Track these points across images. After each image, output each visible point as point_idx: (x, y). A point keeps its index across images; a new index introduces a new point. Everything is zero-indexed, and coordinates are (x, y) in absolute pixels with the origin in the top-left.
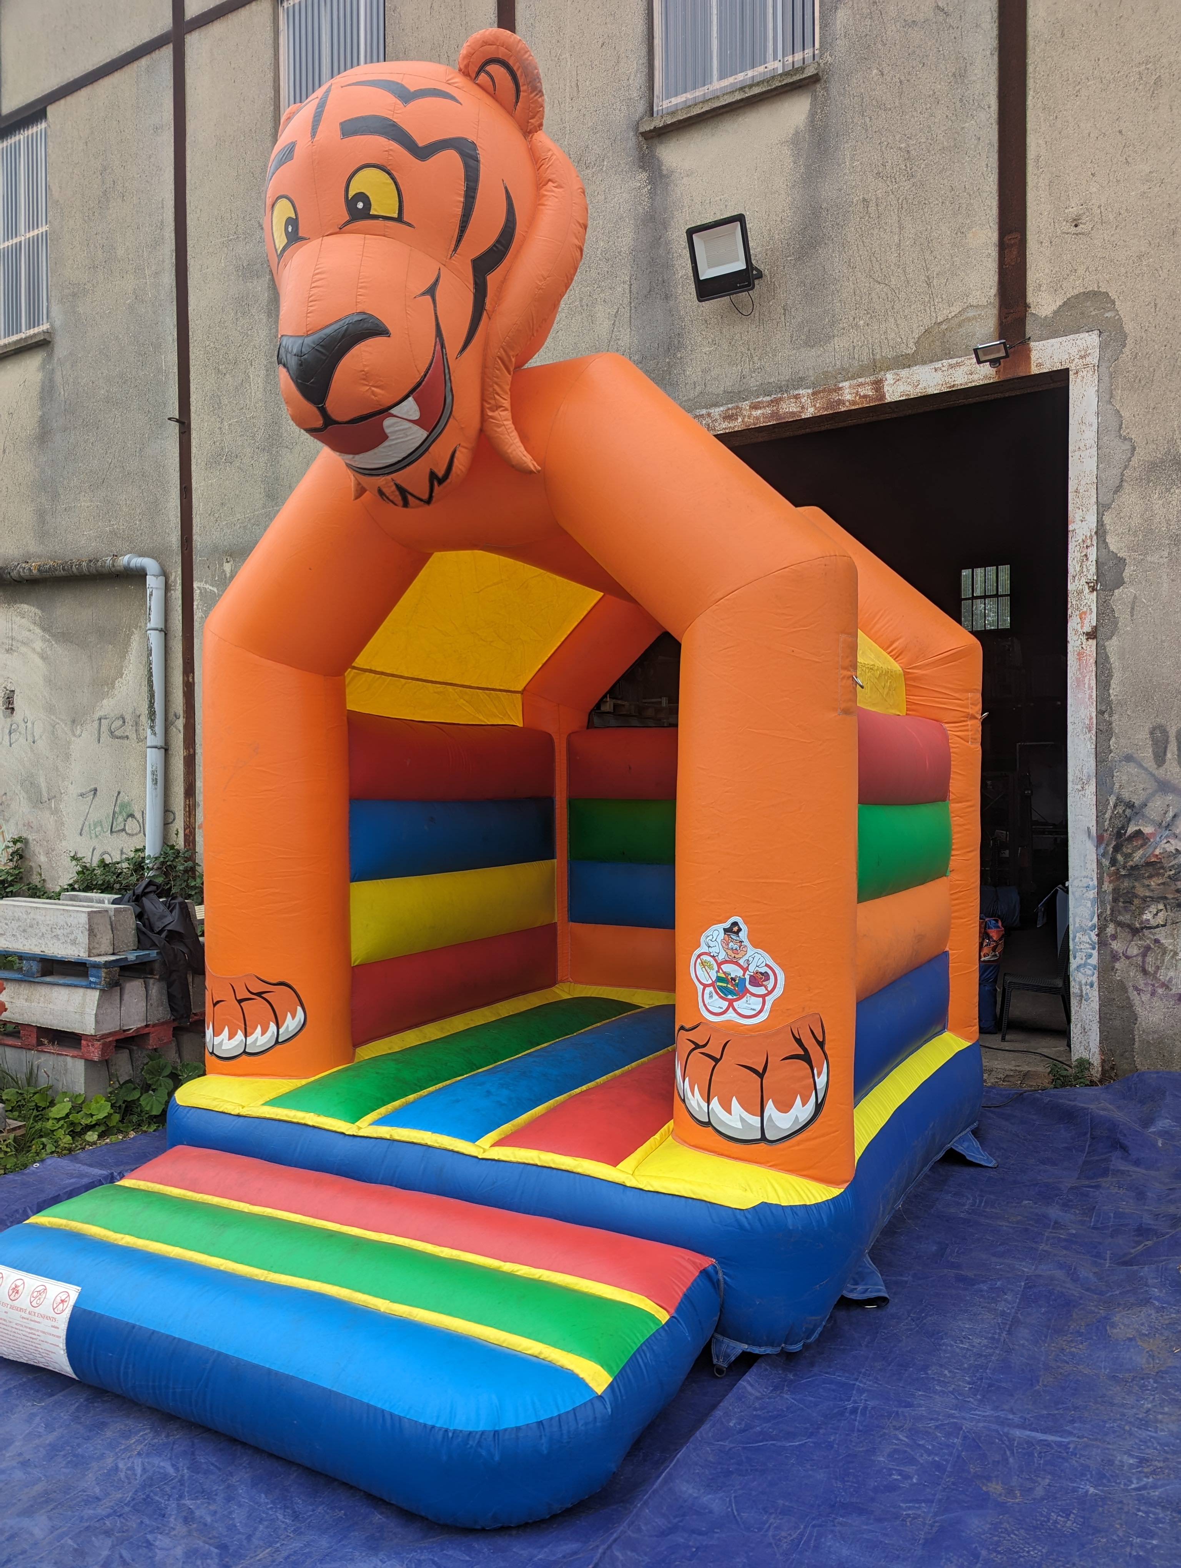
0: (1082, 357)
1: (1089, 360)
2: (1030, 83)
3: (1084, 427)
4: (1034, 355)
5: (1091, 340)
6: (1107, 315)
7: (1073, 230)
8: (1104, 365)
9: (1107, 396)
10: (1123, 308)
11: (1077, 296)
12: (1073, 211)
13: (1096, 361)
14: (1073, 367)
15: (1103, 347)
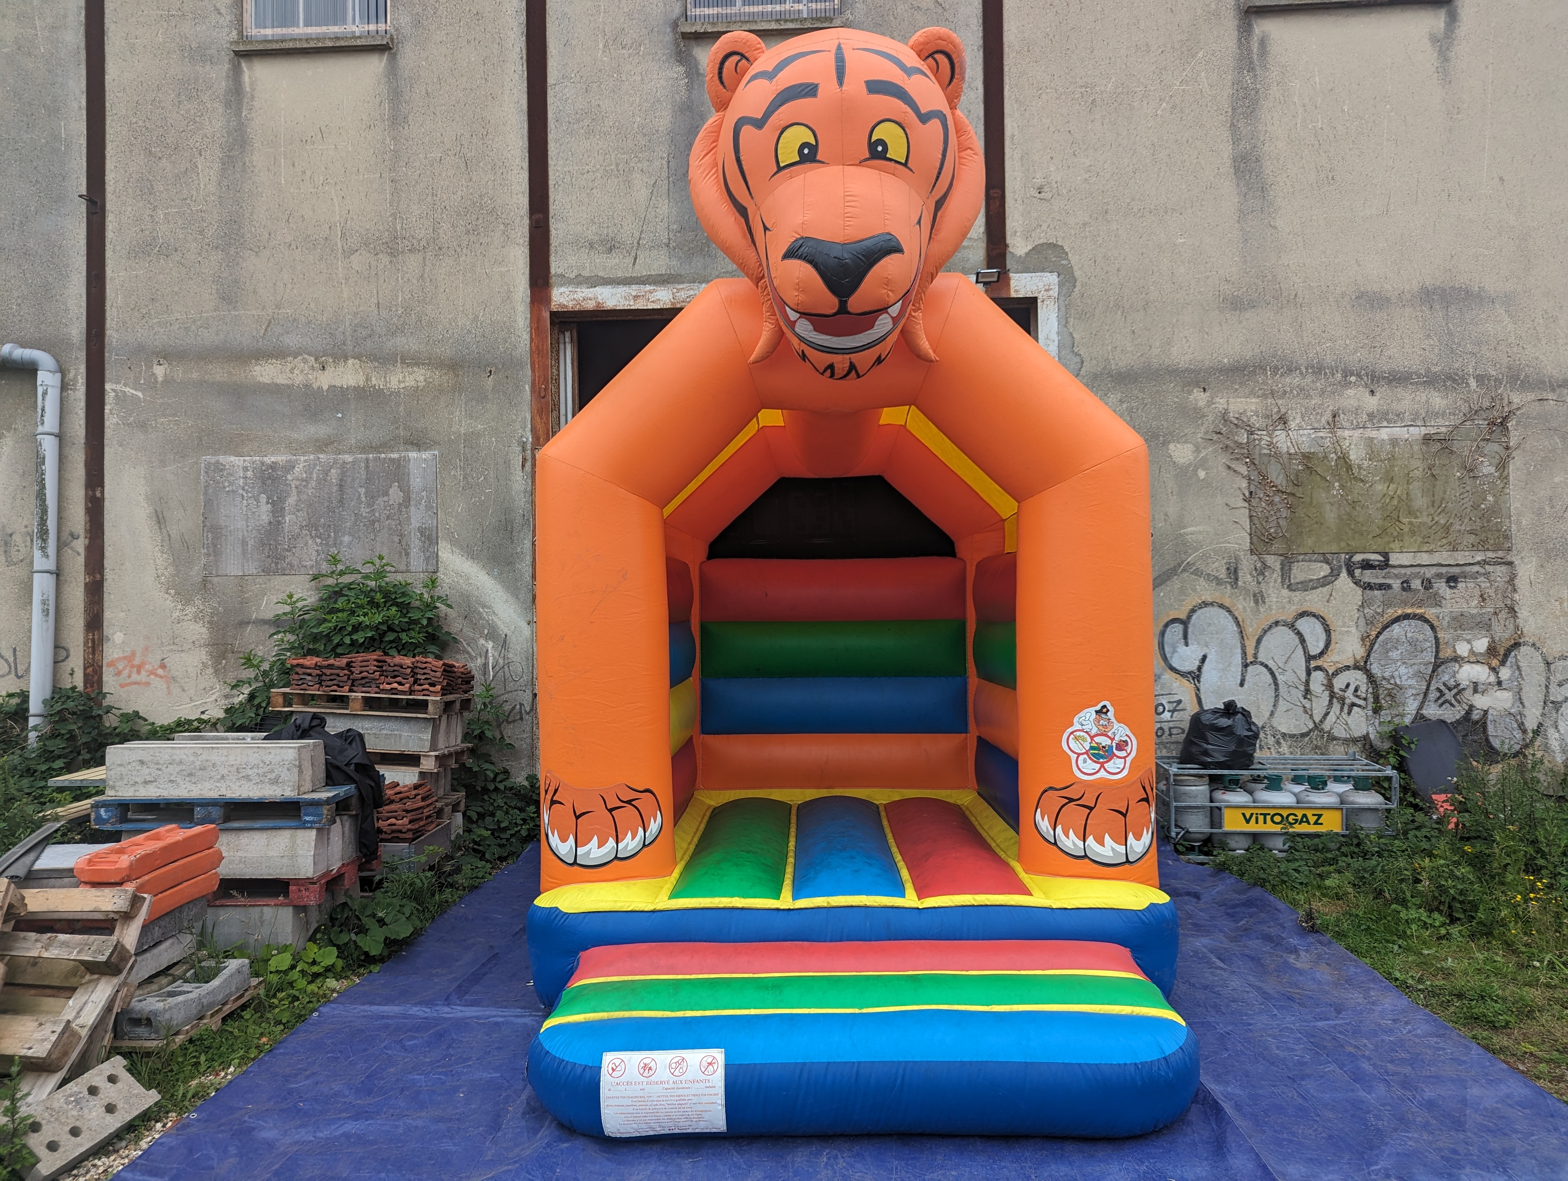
0: (1046, 290)
1: (1051, 293)
2: (1006, 79)
3: (1049, 342)
4: (1013, 283)
5: (1052, 279)
6: (1063, 262)
7: (1037, 195)
8: (1062, 298)
9: (1064, 321)
10: (1074, 259)
11: (1042, 245)
12: (1038, 181)
13: (1056, 295)
14: (1040, 297)
15: (1061, 285)
